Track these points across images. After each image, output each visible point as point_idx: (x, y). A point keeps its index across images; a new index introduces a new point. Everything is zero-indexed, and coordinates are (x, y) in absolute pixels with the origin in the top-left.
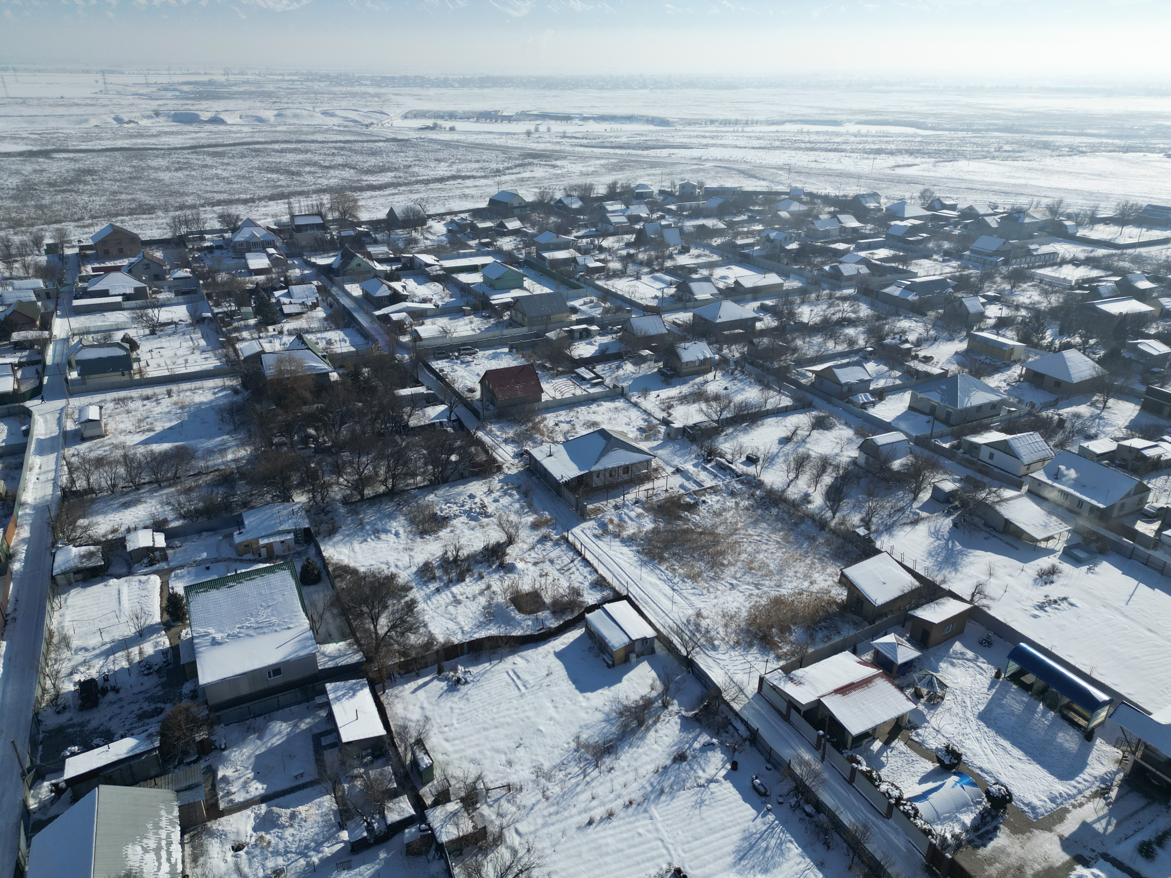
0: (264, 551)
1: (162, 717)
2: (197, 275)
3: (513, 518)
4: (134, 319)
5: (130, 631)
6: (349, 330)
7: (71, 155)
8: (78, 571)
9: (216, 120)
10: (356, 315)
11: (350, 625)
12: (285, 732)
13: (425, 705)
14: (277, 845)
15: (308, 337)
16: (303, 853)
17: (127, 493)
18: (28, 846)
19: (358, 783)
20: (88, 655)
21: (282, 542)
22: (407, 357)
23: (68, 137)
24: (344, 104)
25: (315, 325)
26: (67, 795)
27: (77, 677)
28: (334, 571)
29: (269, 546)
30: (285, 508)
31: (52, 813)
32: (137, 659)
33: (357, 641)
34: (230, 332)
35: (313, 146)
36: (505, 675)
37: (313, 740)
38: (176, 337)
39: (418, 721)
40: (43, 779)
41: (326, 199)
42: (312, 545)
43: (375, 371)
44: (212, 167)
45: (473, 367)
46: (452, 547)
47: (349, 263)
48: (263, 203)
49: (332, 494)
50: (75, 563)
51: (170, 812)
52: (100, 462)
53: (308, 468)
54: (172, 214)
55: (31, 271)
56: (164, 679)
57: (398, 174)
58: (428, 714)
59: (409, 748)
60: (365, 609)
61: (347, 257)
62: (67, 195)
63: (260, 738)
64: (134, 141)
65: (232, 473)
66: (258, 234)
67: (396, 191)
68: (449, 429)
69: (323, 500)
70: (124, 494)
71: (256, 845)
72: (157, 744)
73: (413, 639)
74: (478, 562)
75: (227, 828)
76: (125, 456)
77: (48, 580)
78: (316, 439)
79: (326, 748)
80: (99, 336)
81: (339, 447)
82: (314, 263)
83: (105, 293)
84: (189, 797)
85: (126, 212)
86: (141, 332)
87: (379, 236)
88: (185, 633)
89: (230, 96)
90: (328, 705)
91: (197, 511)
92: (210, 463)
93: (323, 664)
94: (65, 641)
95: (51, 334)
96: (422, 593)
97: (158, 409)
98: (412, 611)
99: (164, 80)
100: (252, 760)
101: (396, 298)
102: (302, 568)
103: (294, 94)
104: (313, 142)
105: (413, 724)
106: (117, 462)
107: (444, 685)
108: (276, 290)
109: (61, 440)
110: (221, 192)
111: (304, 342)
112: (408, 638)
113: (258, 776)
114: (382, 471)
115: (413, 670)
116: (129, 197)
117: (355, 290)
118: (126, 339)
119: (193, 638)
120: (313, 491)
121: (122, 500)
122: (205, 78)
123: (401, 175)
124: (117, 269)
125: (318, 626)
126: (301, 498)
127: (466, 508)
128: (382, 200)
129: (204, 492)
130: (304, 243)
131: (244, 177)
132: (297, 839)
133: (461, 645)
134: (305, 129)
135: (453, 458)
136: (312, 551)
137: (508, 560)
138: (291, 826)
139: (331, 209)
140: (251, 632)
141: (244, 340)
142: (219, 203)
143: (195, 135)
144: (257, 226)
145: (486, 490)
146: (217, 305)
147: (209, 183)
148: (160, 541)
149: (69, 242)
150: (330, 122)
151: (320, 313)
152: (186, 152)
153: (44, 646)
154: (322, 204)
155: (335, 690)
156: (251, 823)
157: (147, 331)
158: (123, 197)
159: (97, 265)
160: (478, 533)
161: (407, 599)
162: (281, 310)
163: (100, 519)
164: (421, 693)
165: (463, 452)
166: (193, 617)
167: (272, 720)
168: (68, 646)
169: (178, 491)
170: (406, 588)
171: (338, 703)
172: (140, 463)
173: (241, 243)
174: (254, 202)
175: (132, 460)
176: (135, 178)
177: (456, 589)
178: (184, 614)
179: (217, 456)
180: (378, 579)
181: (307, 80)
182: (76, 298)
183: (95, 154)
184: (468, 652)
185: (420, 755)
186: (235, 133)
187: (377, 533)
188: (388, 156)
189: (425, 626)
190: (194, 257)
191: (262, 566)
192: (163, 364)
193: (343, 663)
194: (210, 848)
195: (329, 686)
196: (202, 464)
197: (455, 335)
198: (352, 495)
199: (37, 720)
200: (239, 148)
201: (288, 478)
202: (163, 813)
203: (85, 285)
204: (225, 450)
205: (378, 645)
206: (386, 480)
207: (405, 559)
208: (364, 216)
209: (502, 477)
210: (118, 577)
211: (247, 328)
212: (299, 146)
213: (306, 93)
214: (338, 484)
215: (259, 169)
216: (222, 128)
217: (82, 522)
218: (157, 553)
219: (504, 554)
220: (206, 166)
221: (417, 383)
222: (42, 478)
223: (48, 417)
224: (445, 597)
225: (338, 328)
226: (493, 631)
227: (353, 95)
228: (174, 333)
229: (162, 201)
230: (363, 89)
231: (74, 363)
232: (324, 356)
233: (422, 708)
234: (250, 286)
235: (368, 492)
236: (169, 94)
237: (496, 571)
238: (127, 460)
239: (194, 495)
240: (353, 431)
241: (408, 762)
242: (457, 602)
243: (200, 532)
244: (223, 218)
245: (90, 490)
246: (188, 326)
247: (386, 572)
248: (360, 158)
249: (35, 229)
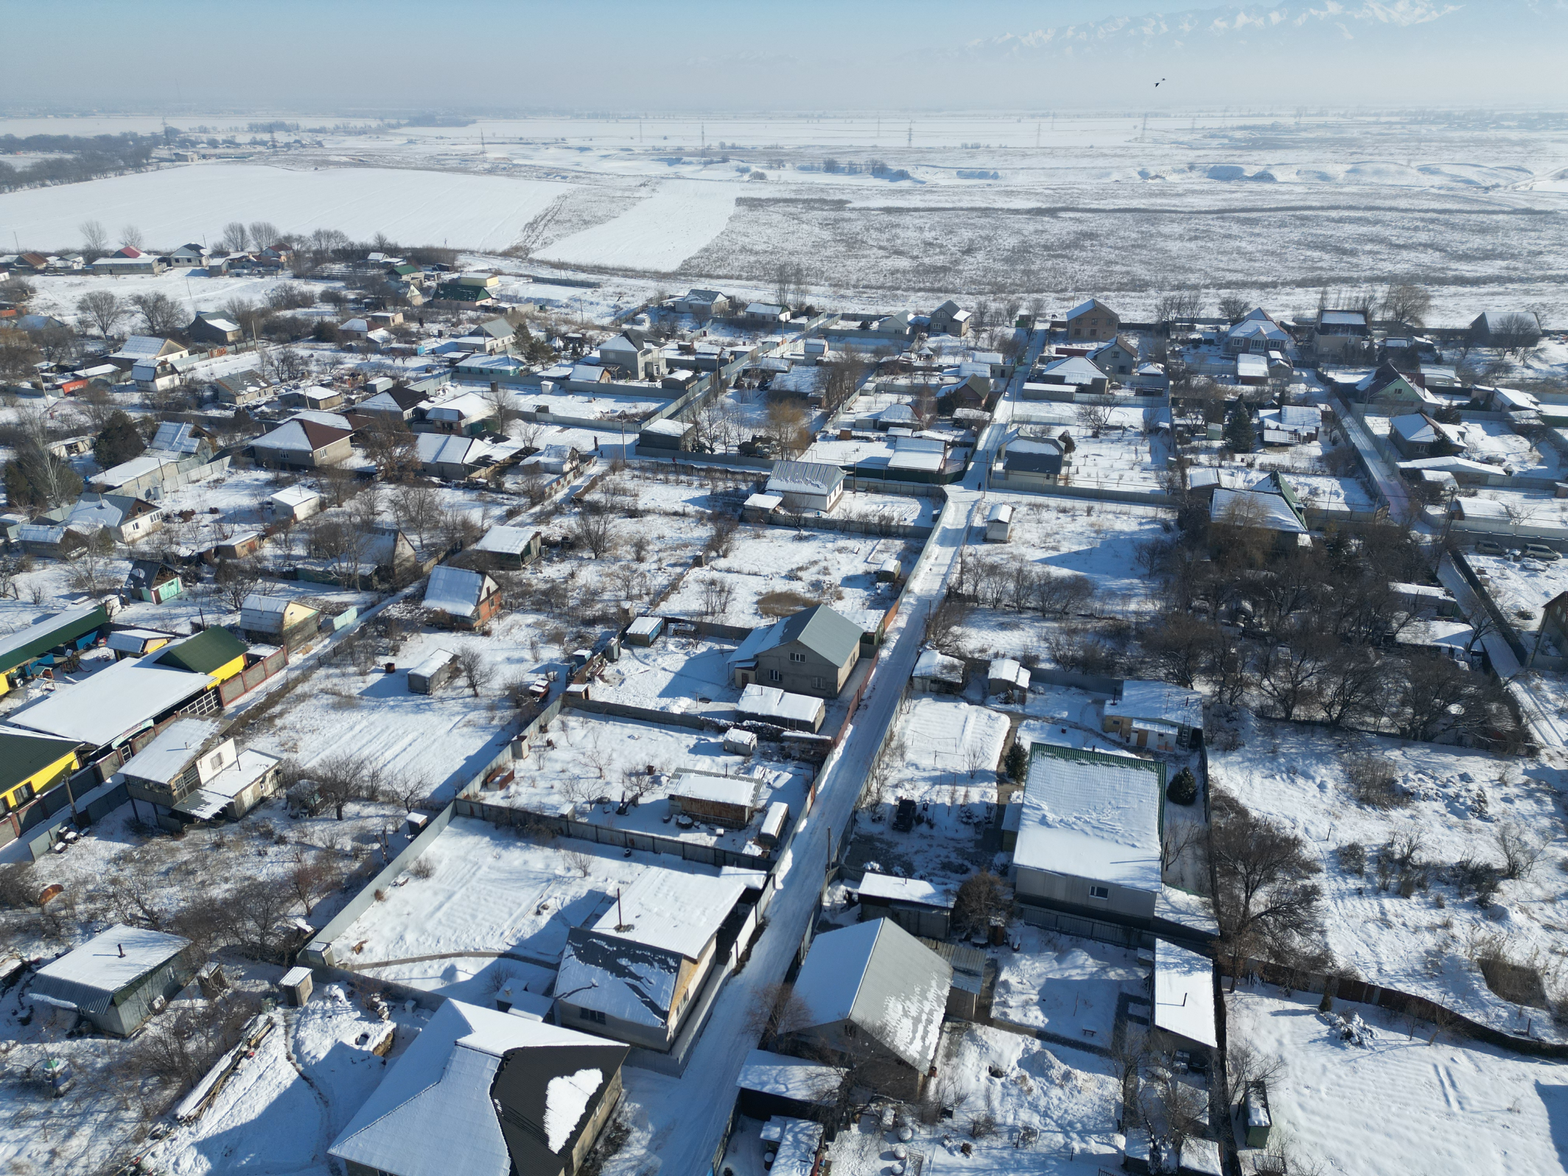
0: (1134, 737)
1: (964, 877)
2: (1169, 373)
3: (1531, 839)
4: (1082, 416)
5: (963, 767)
6: (1349, 481)
7: (1078, 215)
8: (935, 681)
9: (1264, 177)
10: (1368, 462)
11: (1213, 880)
12: (1089, 970)
13: (1286, 1041)
14: (1038, 1098)
15: (1286, 478)
16: (1065, 1128)
17: (1008, 613)
18: (811, 941)
19: (1159, 1087)
20: (918, 774)
21: (1161, 735)
22: (1429, 538)
23: (1082, 194)
24: (1459, 156)
25: (1302, 464)
26: (856, 910)
27: (901, 793)
28: (1215, 799)
29: (1143, 734)
30: (1178, 694)
31: (840, 919)
32: (960, 801)
33: (1216, 905)
34: (1185, 451)
35: (1389, 215)
36: (1431, 1069)
37: (1119, 1000)
38: (1119, 445)
39: (1268, 1057)
40: (842, 882)
41: (1381, 291)
42: (1197, 755)
43: (1369, 548)
44: (1236, 237)
45: (1541, 579)
46: (1404, 840)
47: (1384, 386)
48: (1287, 289)
49: (1247, 698)
50: (935, 671)
51: (941, 988)
52: (993, 570)
53: (1226, 653)
54: (1166, 294)
55: (995, 344)
56: (980, 837)
57: (1513, 263)
58: (1285, 1055)
59: (1242, 1086)
60: (1241, 868)
61: (1384, 377)
62: (1059, 261)
63: (1059, 960)
64: (1153, 200)
65: (1129, 627)
66: (1266, 329)
67: (1501, 289)
68: (1462, 664)
69: (1232, 700)
70: (1005, 613)
71: (1014, 1083)
72: (951, 905)
73: (1297, 941)
74: (1440, 880)
75: (991, 1043)
76: (1020, 571)
77: (907, 679)
78: (1249, 618)
79: (1131, 1018)
80: (1038, 428)
81: (1278, 637)
82: (1331, 380)
83: (1060, 380)
84: (965, 983)
85: (1114, 287)
86: (1083, 432)
87: (1446, 354)
88: (1017, 796)
89: (1294, 145)
90: (1150, 966)
91: (1074, 659)
92: (1108, 607)
93: (1161, 911)
94: (902, 748)
95: (991, 417)
96: (1334, 886)
97: (1071, 527)
98: (1309, 902)
99: (1214, 124)
100: (1042, 981)
101: (1442, 447)
102: (1175, 778)
103: (1385, 141)
104: (1390, 209)
105: (1259, 1058)
106: (1010, 575)
107: (1324, 1029)
108: (1263, 407)
109: (965, 535)
110: (1236, 271)
111: (1277, 485)
112: (1291, 936)
113: (1043, 1003)
114: (1330, 691)
115: (1282, 984)
116: (1124, 269)
117: (1380, 426)
118: (1065, 438)
119: (1022, 805)
120: (1222, 684)
121: (1001, 619)
122: (1268, 121)
123: (1520, 265)
124: (1082, 353)
125: (1171, 859)
126: (1203, 688)
127: (1451, 791)
128: (1472, 301)
129: (1089, 639)
130: (1325, 349)
131: (1273, 253)
132: (1063, 1106)
133: (1370, 988)
134: (1384, 191)
135: (1454, 709)
136: (1195, 762)
137: (1497, 899)
138: (1062, 1087)
139: (1384, 307)
140: (1088, 829)
141: (1199, 465)
142: (1229, 285)
143: (1228, 196)
144: (1267, 318)
145: (1496, 776)
146: (1181, 414)
147: (1225, 259)
148: (1024, 679)
149: (1042, 315)
150: (1428, 181)
151: (1315, 449)
152: (1210, 216)
153: (882, 745)
154: (1372, 298)
155: (1167, 953)
156: (1017, 1054)
157: (1090, 432)
158: (1118, 268)
159: (1062, 346)
160: (1458, 837)
161: (1307, 882)
162: (1261, 436)
163: (972, 632)
164: (1284, 1020)
165: (1474, 706)
166: (1030, 781)
167: (1079, 947)
168: (902, 755)
169: (1061, 628)
170: (1311, 868)
171: (1165, 971)
172: (1032, 584)
173: (1238, 340)
174: (1275, 287)
175: (1025, 578)
176: (1139, 246)
177: (1391, 904)
178: (1022, 774)
179: (1118, 601)
180: (1273, 836)
181: (1411, 123)
182: (1029, 381)
183: (1103, 215)
184: (1379, 1004)
185: (1255, 1103)
186: (1283, 193)
187: (1292, 772)
188: (1506, 235)
189: (1323, 933)
190: (1173, 351)
191: (1126, 754)
192: (1094, 475)
193: (1188, 924)
194: (967, 1053)
195: (1160, 944)
196: (1098, 605)
197: (1525, 523)
198: (1274, 708)
199: (854, 819)
200: (1280, 214)
201: (1194, 657)
202: (934, 983)
203: (1043, 367)
204: (1130, 596)
205: (1242, 926)
206: (1331, 705)
207: (1323, 826)
208: (1432, 321)
209: (1532, 767)
210: (971, 703)
211: (1208, 450)
212: (1368, 214)
213: (1404, 141)
214: (1260, 686)
215: (1299, 243)
216: (1268, 187)
217: (956, 629)
218: (1017, 692)
219: (1493, 888)
220: (1229, 236)
221: (1432, 580)
222: (935, 570)
223: (961, 506)
224: (1368, 907)
225: (1334, 475)
226: (1432, 994)
227: (1479, 143)
228: (1119, 440)
229: (1160, 277)
230: (1501, 134)
231: (1003, 453)
232: (1300, 510)
233: (1280, 1043)
234: (1231, 397)
235: (1299, 712)
236: (1215, 142)
237: (1469, 907)
238: (1020, 576)
239: (1077, 639)
240: (1305, 622)
241: (1234, 1103)
242: (1385, 922)
243: (1069, 685)
244: (1228, 306)
245: (974, 598)
246: (1137, 434)
247: (1288, 831)
248: (1457, 236)
249: (1013, 297)
